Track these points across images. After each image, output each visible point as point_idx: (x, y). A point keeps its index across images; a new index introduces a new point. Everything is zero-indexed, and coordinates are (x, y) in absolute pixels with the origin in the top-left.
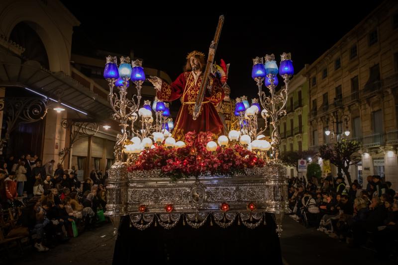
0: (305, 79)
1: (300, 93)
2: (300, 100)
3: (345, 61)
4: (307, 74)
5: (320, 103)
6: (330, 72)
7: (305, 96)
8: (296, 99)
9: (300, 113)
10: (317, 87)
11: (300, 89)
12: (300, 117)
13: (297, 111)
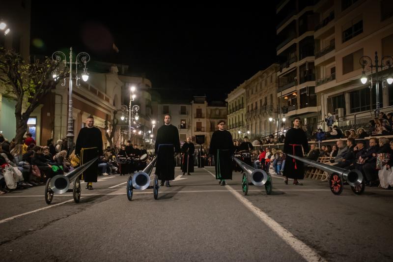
0: (244, 91)
1: (243, 98)
2: (243, 103)
3: (259, 88)
4: (245, 88)
5: (250, 109)
6: (254, 92)
7: (245, 101)
8: (241, 103)
9: (242, 112)
10: (249, 98)
11: (242, 96)
12: (242, 114)
13: (241, 111)
